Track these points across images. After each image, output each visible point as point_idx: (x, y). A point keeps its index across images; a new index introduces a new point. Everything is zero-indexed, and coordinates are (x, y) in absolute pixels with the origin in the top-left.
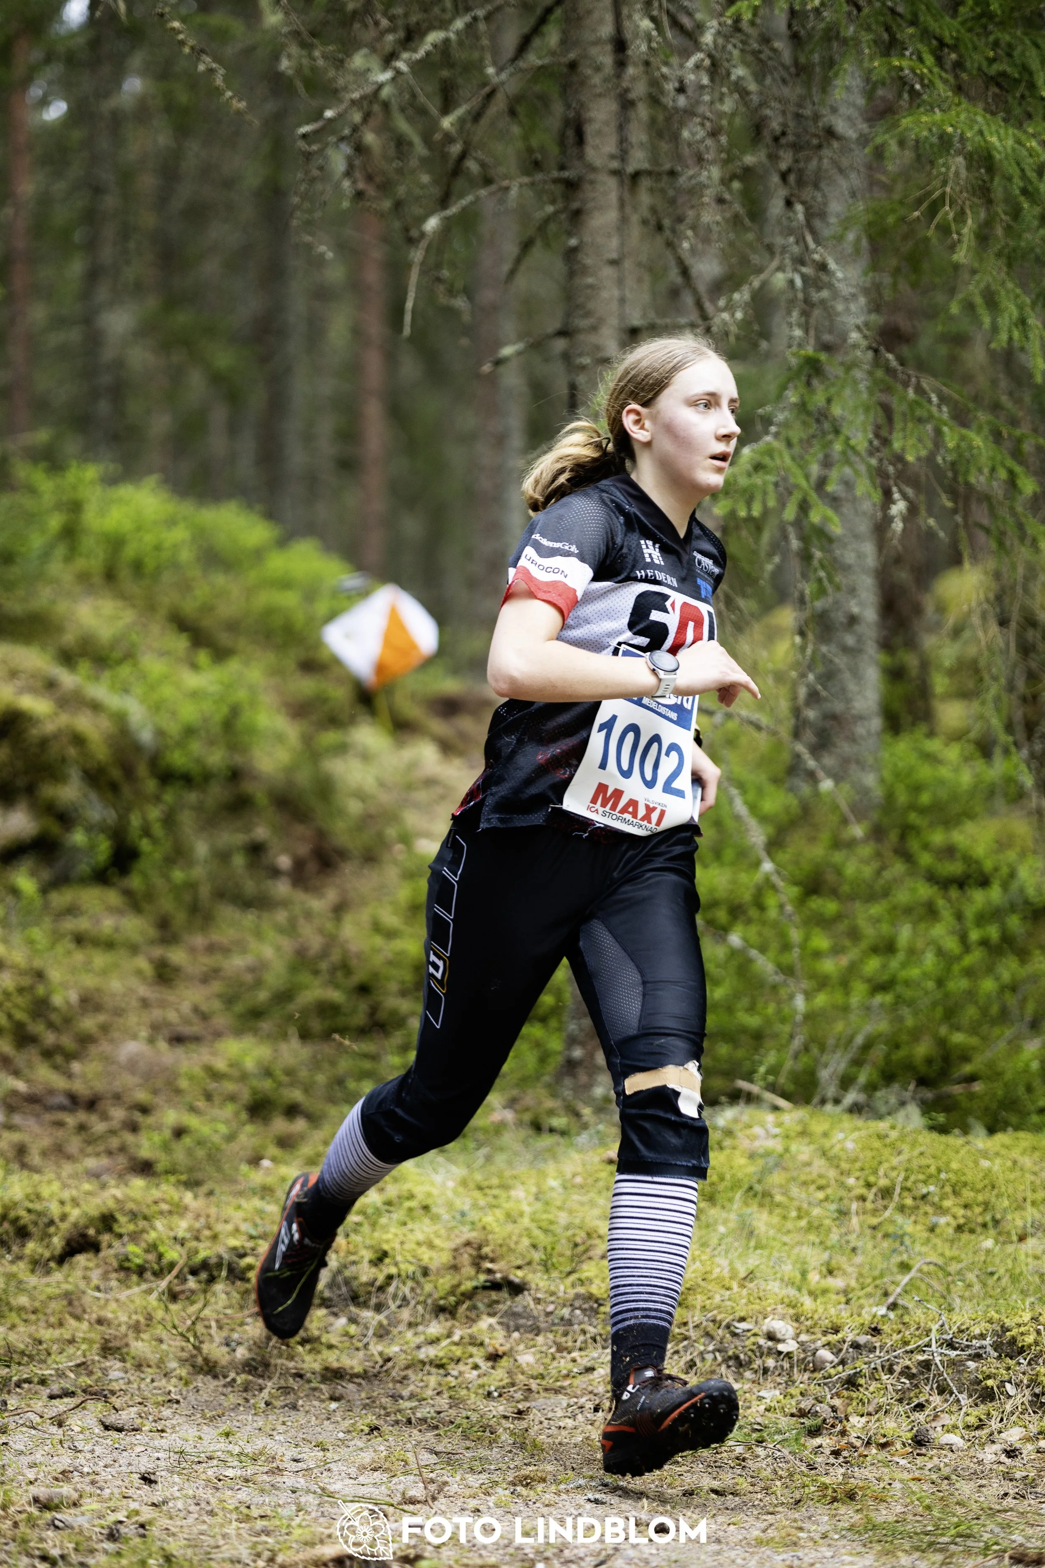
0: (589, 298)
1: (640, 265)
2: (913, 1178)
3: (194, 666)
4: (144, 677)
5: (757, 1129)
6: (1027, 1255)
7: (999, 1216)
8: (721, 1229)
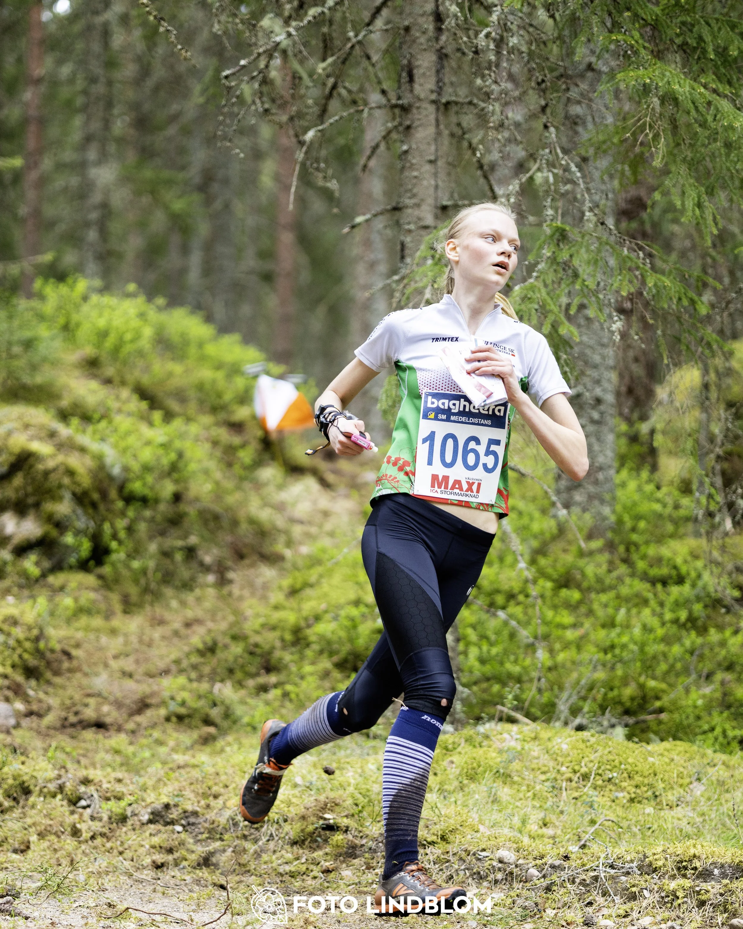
0: (415, 185)
1: (449, 164)
2: (603, 768)
3: (151, 424)
4: (116, 430)
5: (506, 736)
6: (673, 817)
7: (657, 793)
8: (477, 796)
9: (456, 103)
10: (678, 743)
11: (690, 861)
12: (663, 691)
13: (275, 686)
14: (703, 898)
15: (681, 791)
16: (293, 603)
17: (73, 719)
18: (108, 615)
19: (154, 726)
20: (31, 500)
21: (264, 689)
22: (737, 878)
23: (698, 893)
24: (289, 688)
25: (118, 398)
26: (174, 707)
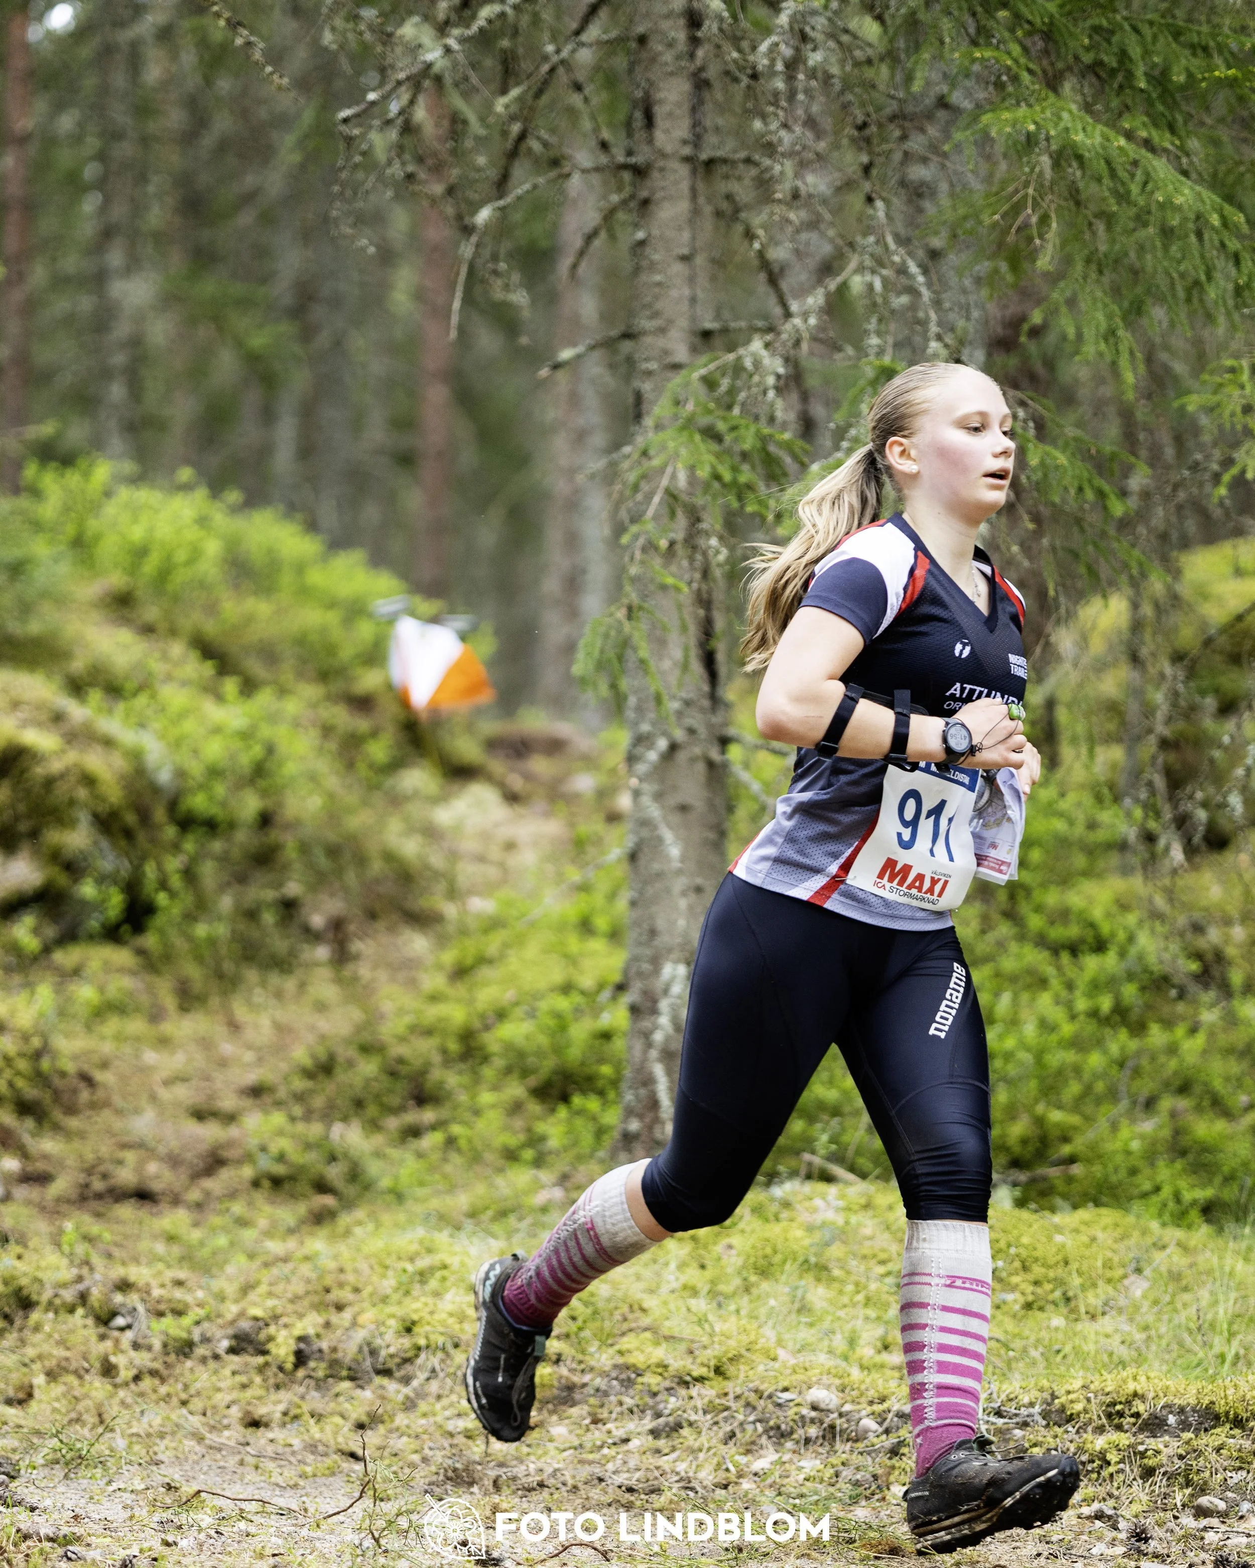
0: (656, 297)
1: (714, 261)
3: (219, 698)
4: (163, 710)
5: (818, 1202)
6: (1097, 1333)
7: (1071, 1294)
8: (772, 1302)
9: (725, 161)
10: (1104, 1211)
11: (1129, 1403)
12: (1075, 1128)
13: (434, 1127)
14: (1151, 1462)
15: (1110, 1289)
16: (460, 990)
17: (98, 1185)
18: (156, 1016)
19: (232, 1195)
20: (23, 827)
21: (414, 1132)
22: (1206, 1430)
23: (1143, 1455)
24: (456, 1129)
25: (165, 657)
26: (266, 1164)
